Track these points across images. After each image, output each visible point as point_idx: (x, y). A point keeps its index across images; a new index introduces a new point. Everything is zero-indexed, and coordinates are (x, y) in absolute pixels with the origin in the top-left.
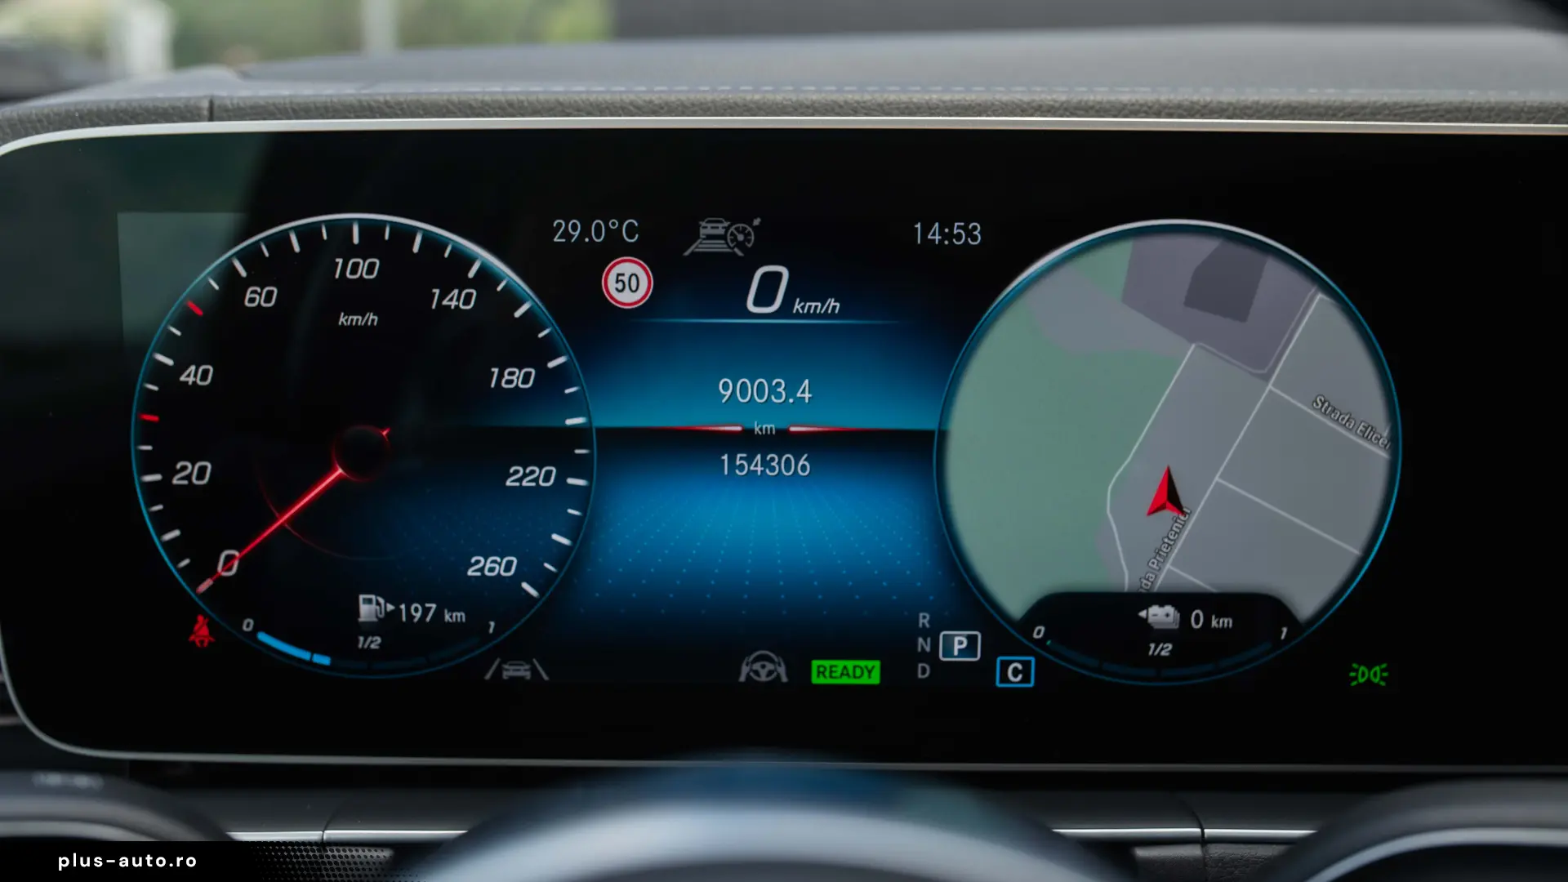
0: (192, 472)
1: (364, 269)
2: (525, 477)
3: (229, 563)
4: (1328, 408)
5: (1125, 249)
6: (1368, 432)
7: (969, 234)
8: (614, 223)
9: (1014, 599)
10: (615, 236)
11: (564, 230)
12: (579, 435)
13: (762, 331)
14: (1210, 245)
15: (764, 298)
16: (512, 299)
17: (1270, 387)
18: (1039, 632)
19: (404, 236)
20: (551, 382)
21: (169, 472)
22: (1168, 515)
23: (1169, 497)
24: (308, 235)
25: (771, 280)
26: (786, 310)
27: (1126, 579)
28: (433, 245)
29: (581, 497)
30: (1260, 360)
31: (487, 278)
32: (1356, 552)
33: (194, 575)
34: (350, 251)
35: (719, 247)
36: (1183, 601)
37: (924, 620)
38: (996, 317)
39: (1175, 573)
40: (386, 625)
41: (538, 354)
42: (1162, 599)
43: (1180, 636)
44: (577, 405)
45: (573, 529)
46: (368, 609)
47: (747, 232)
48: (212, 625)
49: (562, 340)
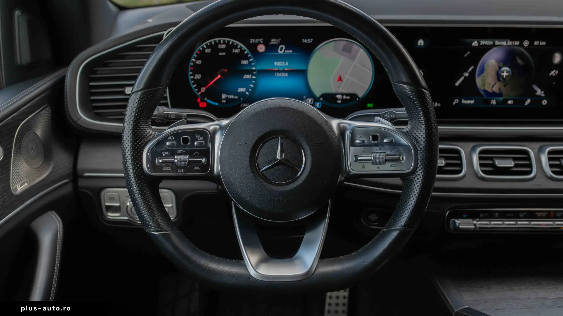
0: (198, 76)
1: (223, 46)
2: (247, 76)
3: (203, 90)
4: (363, 66)
5: (333, 43)
6: (369, 69)
7: (310, 41)
8: (259, 40)
9: (318, 94)
10: (259, 41)
11: (252, 41)
12: (254, 71)
13: (281, 55)
14: (345, 43)
15: (281, 50)
16: (244, 51)
17: (355, 63)
18: (321, 99)
19: (229, 42)
20: (250, 63)
21: (194, 76)
22: (340, 82)
23: (340, 79)
24: (215, 42)
25: (282, 48)
26: (284, 52)
27: (333, 91)
28: (233, 43)
29: (254, 80)
30: (353, 58)
31: (241, 48)
32: (367, 87)
33: (198, 92)
34: (221, 44)
35: (275, 43)
36: (343, 94)
37: (305, 97)
38: (313, 54)
39: (341, 90)
40: (227, 99)
41: (248, 59)
42: (339, 94)
43: (342, 100)
44: (254, 66)
45: (253, 84)
46: (224, 96)
47: (278, 41)
48: (200, 99)
49: (252, 57)
